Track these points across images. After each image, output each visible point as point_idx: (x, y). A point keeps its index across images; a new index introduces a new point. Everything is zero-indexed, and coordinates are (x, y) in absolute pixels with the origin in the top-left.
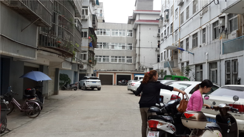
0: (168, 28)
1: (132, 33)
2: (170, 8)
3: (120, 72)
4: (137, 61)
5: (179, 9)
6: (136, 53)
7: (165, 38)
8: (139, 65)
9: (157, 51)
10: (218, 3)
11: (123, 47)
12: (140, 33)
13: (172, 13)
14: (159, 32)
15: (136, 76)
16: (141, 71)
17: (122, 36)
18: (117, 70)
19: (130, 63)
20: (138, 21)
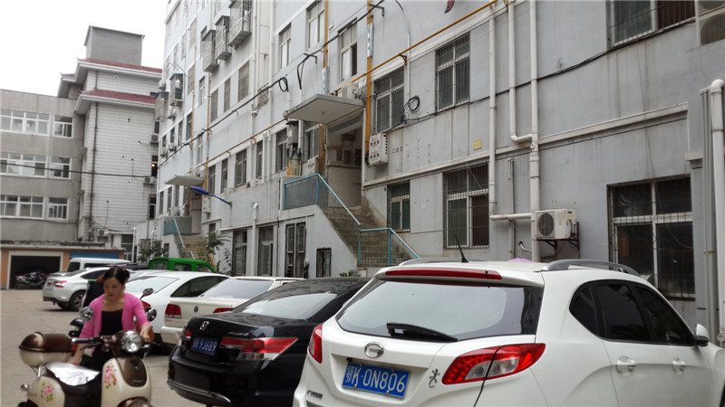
0: (181, 123)
1: (70, 127)
2: (187, 72)
3: (24, 246)
4: (84, 212)
5: (207, 80)
6: (82, 189)
7: (171, 150)
8: (90, 226)
9: (149, 184)
10: (287, 89)
11: (40, 168)
12: (96, 128)
13: (191, 86)
14: (157, 130)
15: (75, 259)
16: (96, 245)
17: (36, 132)
18: (12, 242)
19: (61, 219)
20: (91, 93)
